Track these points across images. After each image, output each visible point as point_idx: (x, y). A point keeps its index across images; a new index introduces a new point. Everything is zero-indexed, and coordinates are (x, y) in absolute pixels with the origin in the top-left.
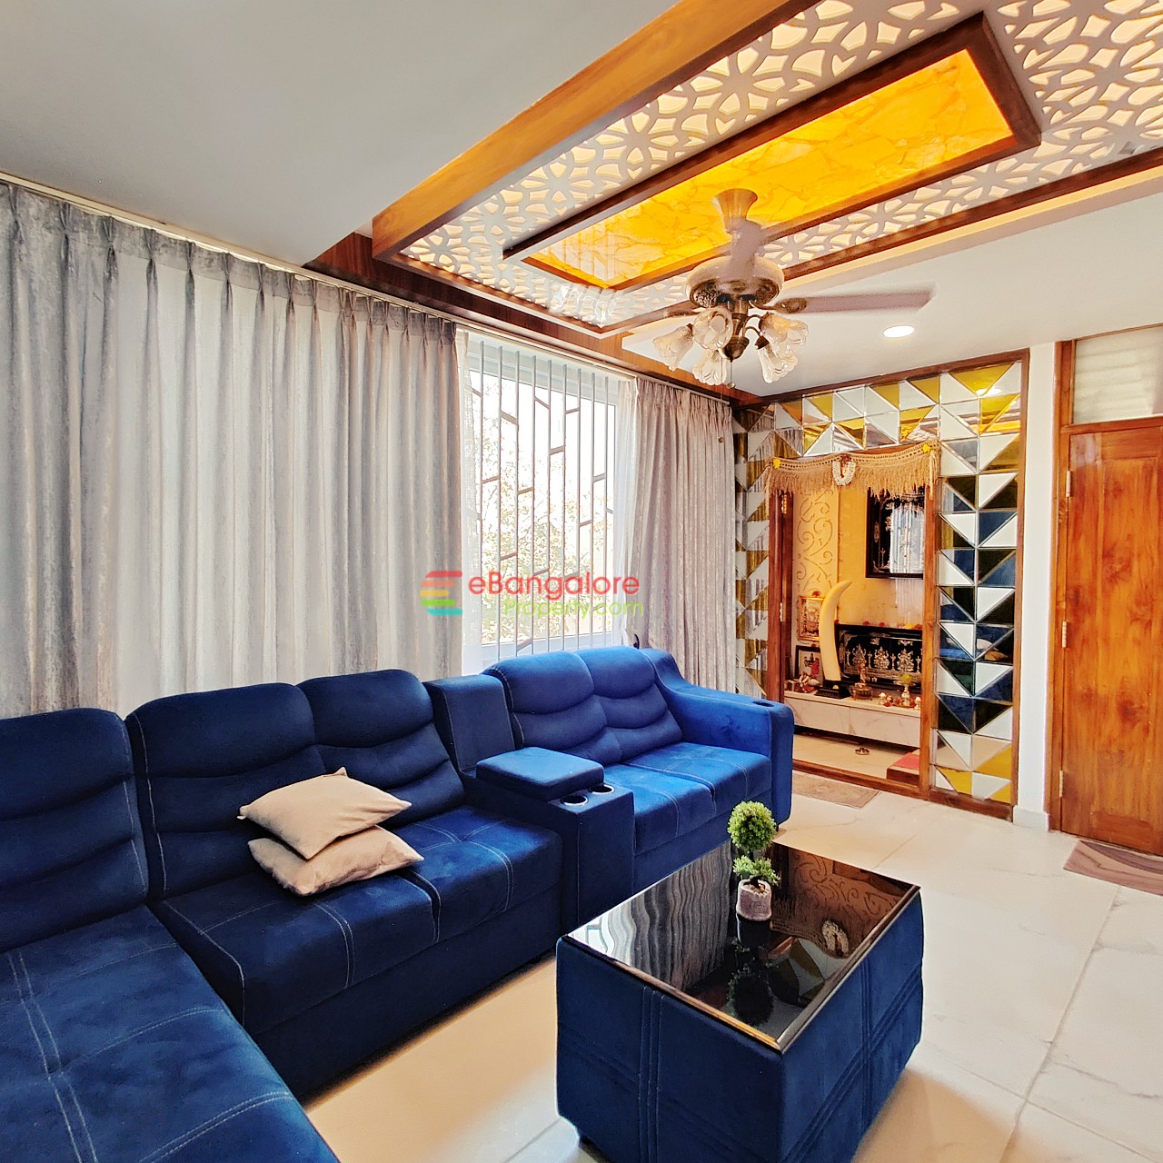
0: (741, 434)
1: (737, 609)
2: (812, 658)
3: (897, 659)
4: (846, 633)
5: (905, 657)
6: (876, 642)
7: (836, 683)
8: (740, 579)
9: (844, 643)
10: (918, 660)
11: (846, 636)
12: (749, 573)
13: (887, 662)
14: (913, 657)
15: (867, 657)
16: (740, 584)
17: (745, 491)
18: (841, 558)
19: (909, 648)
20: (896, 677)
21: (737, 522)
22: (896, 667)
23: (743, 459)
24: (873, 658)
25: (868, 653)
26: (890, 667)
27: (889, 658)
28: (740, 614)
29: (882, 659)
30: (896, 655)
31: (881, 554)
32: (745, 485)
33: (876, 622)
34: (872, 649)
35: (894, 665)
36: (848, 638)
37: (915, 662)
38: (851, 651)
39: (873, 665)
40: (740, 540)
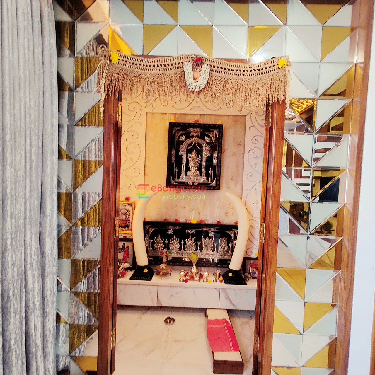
0: (65, 23)
1: (59, 226)
2: (124, 247)
3: (185, 243)
4: (150, 227)
5: (190, 242)
6: (170, 232)
7: (146, 267)
8: (63, 191)
9: (148, 234)
10: (199, 243)
11: (150, 229)
12: (76, 186)
13: (178, 246)
14: (196, 241)
15: (164, 243)
16: (63, 198)
17: (71, 90)
18: (146, 173)
19: (193, 235)
20: (184, 256)
21: (60, 126)
22: (184, 249)
23: (68, 52)
24: (169, 243)
25: (165, 240)
26: (180, 249)
27: (180, 243)
28: (63, 231)
29: (175, 244)
30: (184, 240)
31: (176, 171)
32: (71, 84)
33: (172, 219)
34: (167, 237)
35: (182, 247)
36: (151, 230)
37: (197, 245)
38: (153, 239)
39: (168, 249)
40: (64, 146)
